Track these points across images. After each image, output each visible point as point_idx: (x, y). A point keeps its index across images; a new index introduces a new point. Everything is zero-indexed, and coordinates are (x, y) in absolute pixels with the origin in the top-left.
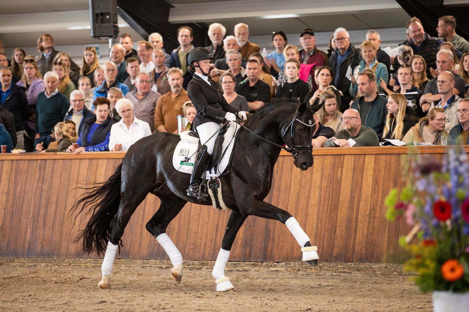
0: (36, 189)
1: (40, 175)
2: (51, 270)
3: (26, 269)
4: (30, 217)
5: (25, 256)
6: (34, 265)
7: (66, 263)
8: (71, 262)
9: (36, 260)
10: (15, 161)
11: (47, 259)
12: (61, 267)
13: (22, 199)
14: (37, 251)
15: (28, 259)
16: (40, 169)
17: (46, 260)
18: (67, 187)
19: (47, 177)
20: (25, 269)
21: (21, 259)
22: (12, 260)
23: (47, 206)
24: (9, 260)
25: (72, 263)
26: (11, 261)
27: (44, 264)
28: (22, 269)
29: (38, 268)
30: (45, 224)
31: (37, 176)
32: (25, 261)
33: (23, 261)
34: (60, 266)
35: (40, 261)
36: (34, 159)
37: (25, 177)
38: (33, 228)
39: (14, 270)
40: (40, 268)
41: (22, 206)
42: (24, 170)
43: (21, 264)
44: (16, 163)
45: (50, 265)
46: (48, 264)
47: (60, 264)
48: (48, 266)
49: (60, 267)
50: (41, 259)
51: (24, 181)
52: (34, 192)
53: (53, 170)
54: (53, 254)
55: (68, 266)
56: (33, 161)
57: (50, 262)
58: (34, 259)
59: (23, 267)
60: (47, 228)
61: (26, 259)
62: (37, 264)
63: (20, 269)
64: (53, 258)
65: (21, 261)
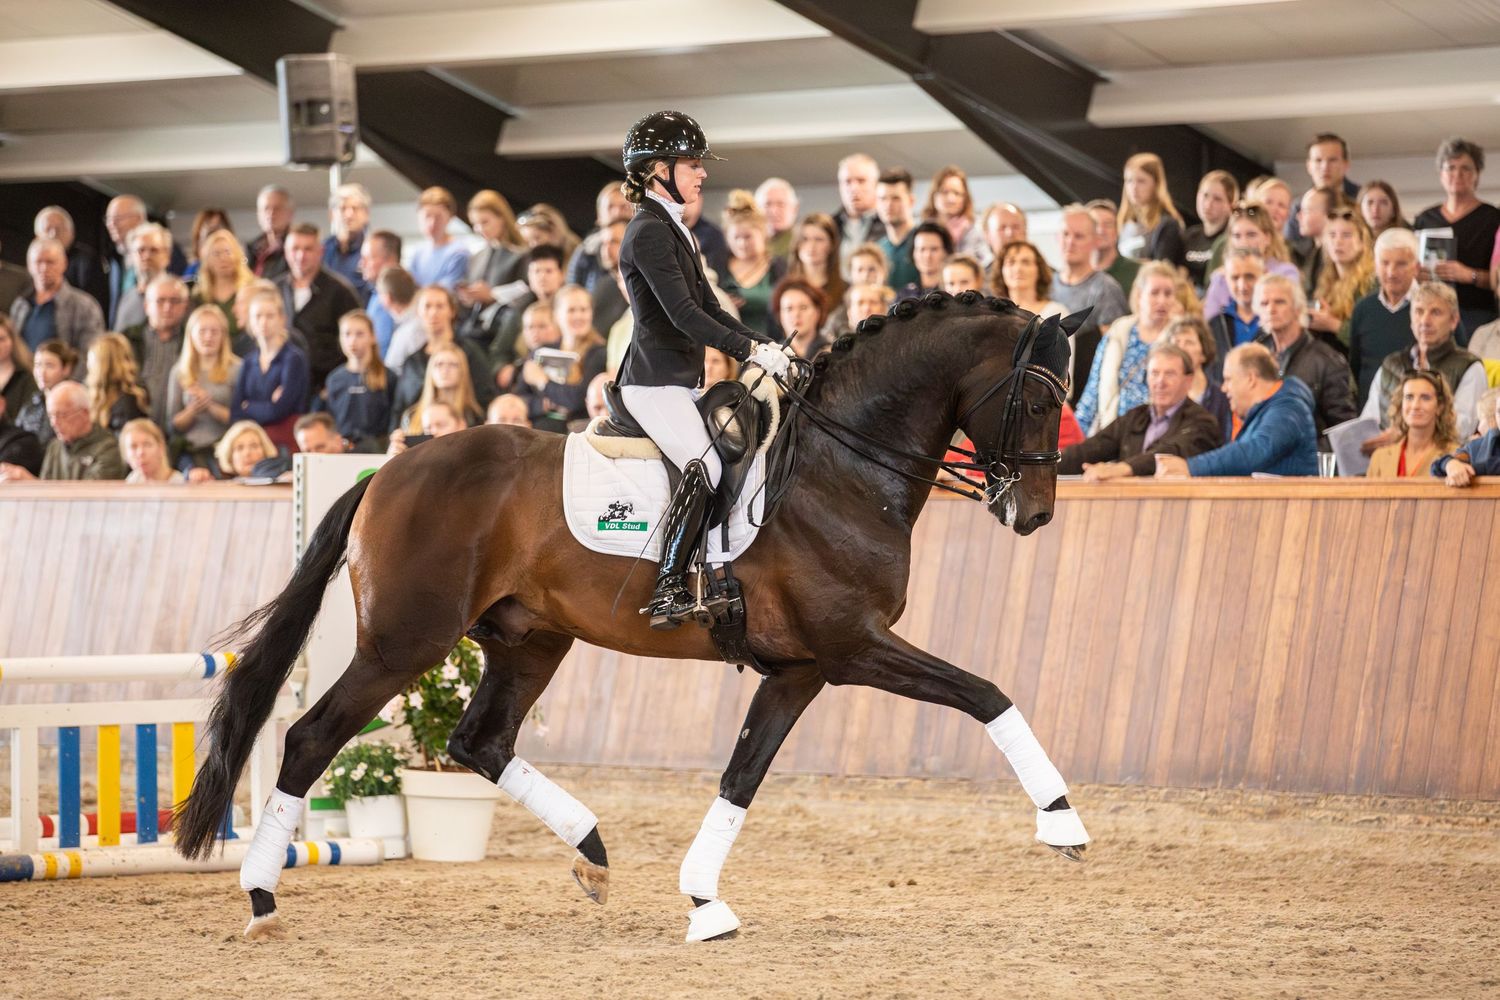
0: (1385, 587)
1: (1397, 546)
2: (1429, 836)
3: (1355, 830)
4: (1367, 671)
5: (1350, 791)
6: (1378, 819)
7: (1474, 816)
8: (1492, 812)
9: (1384, 803)
10: (1322, 503)
11: (1416, 801)
12: (1461, 827)
13: (1341, 617)
14: (1385, 775)
15: (1359, 801)
16: (1398, 526)
17: (1414, 805)
18: (1479, 584)
19: (1420, 552)
20: (1348, 829)
21: (1337, 800)
22: (1309, 801)
23: (1417, 640)
24: (1300, 801)
25: (1493, 817)
26: (1308, 804)
27: (1407, 816)
28: (1341, 829)
29: (1390, 828)
30: (1410, 696)
31: (1388, 549)
32: (1349, 807)
33: (1344, 805)
34: (1457, 823)
35: (1395, 807)
36: (1379, 495)
37: (1351, 553)
38: (1374, 706)
39: (1318, 830)
40: (1396, 828)
41: (1343, 637)
42: (1349, 530)
43: (1339, 815)
44: (1325, 508)
45: (1426, 820)
46: (1420, 817)
47: (1455, 819)
48: (1419, 822)
49: (1456, 827)
50: (1397, 800)
51: (1349, 561)
52: (1378, 595)
53: (1437, 531)
54: (1434, 787)
55: (1482, 824)
56: (1377, 504)
57: (1426, 812)
58: (1376, 801)
59: (1343, 823)
60: (1417, 706)
61: (1355, 798)
62: (1387, 816)
63: (1334, 828)
64: (1437, 799)
65: (1337, 804)
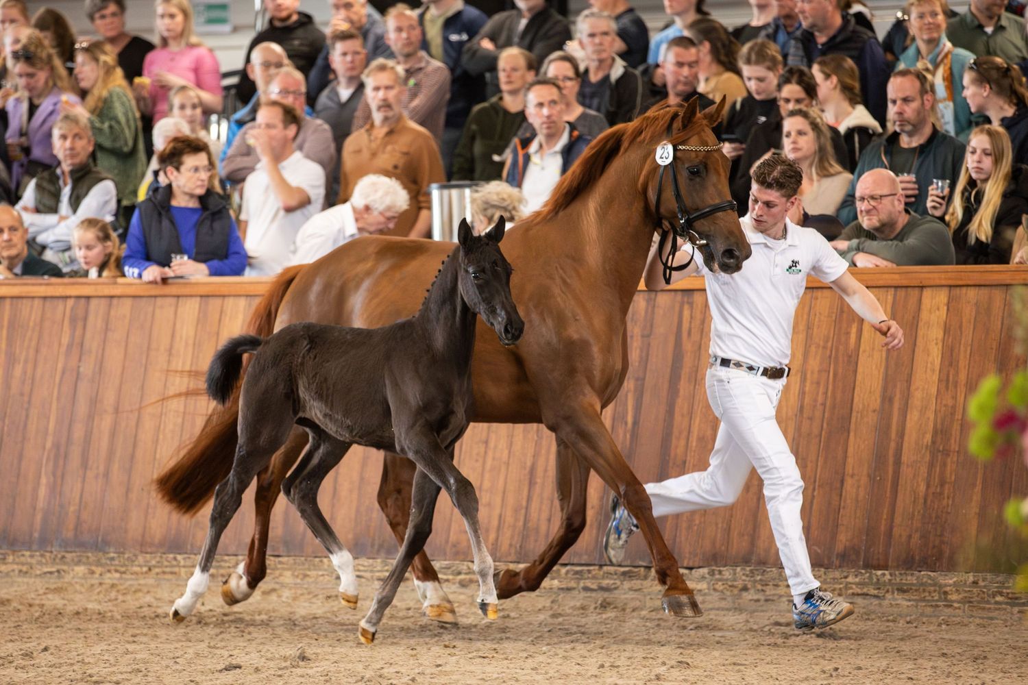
0: (63, 373)
1: (72, 336)
2: (101, 584)
3: (38, 580)
4: (49, 445)
5: (35, 547)
6: (58, 571)
7: (140, 566)
8: (154, 562)
9: (63, 557)
10: (8, 301)
11: (90, 554)
12: (128, 576)
13: (26, 399)
14: (64, 533)
15: (42, 556)
16: (73, 320)
17: (88, 557)
18: (143, 369)
19: (92, 343)
20: (33, 580)
21: (23, 555)
23: (91, 417)
25: (155, 566)
27: (83, 568)
28: (26, 580)
29: (68, 578)
30: (85, 465)
31: (65, 340)
32: (33, 561)
33: (29, 560)
34: (124, 573)
35: (73, 560)
36: (58, 295)
37: (34, 343)
38: (54, 474)
39: (7, 582)
40: (73, 578)
41: (27, 416)
42: (31, 324)
43: (24, 569)
45: (98, 570)
46: (94, 568)
47: (123, 569)
48: (93, 573)
49: (124, 576)
50: (74, 554)
51: (32, 352)
52: (57, 381)
53: (107, 325)
54: (106, 543)
55: (146, 573)
56: (55, 302)
57: (98, 564)
58: (56, 556)
59: (27, 575)
60: (90, 474)
61: (38, 553)
62: (65, 568)
63: (20, 580)
64: (108, 553)
65: (22, 559)
